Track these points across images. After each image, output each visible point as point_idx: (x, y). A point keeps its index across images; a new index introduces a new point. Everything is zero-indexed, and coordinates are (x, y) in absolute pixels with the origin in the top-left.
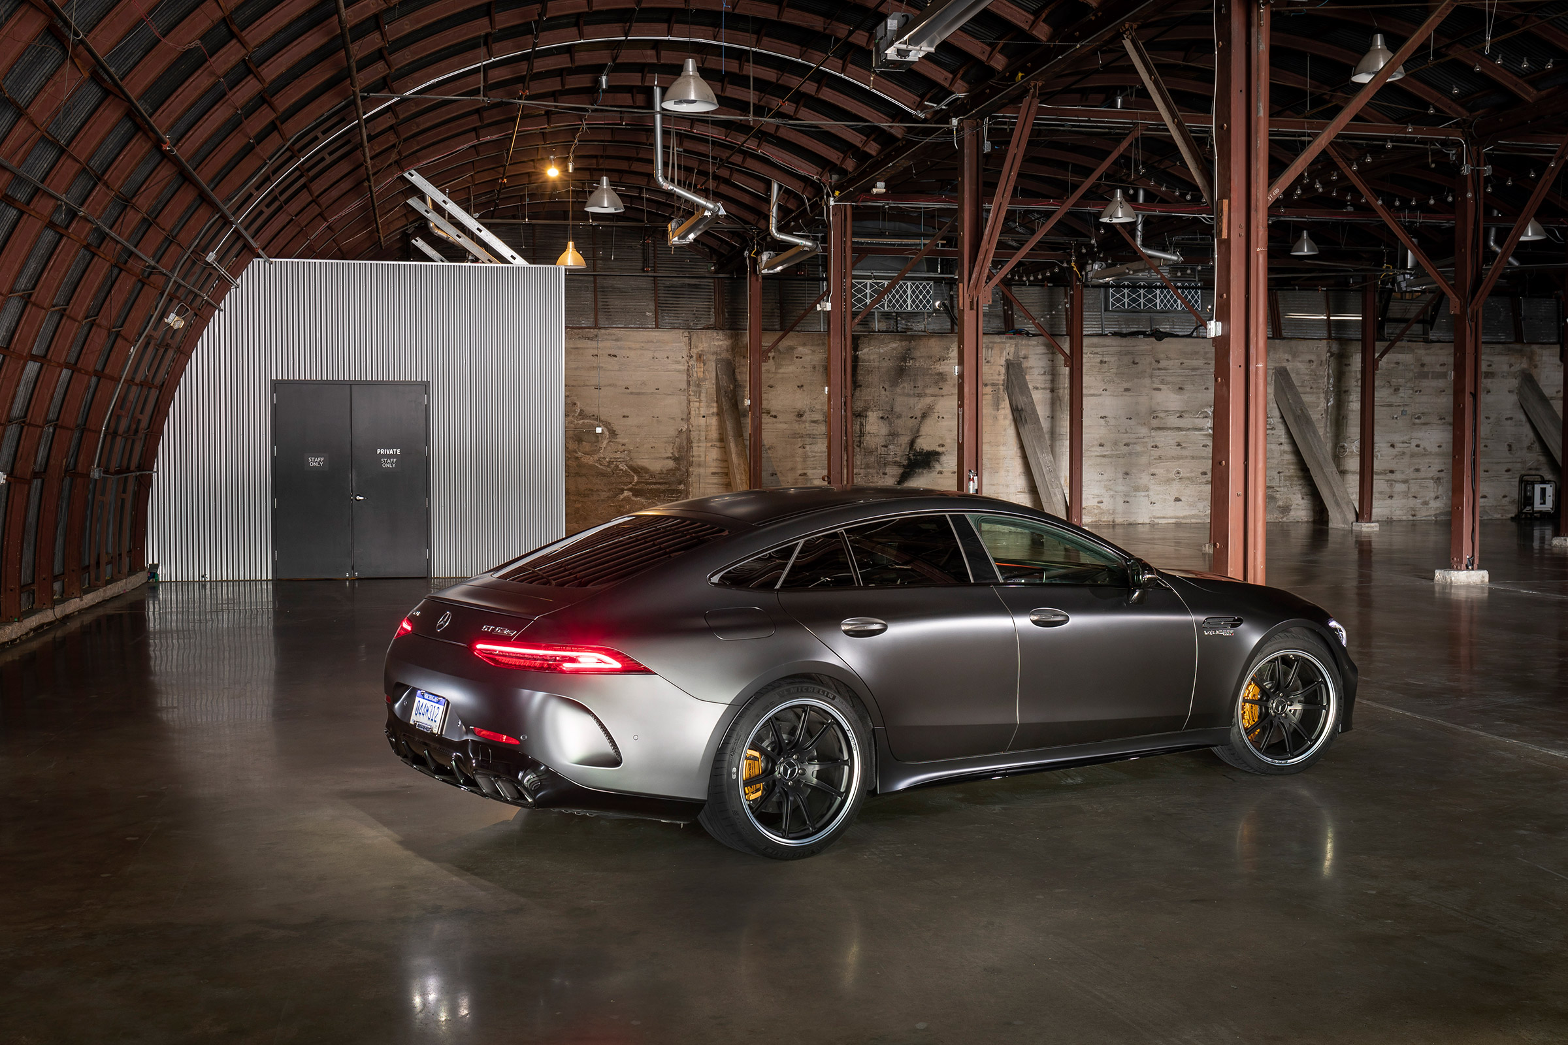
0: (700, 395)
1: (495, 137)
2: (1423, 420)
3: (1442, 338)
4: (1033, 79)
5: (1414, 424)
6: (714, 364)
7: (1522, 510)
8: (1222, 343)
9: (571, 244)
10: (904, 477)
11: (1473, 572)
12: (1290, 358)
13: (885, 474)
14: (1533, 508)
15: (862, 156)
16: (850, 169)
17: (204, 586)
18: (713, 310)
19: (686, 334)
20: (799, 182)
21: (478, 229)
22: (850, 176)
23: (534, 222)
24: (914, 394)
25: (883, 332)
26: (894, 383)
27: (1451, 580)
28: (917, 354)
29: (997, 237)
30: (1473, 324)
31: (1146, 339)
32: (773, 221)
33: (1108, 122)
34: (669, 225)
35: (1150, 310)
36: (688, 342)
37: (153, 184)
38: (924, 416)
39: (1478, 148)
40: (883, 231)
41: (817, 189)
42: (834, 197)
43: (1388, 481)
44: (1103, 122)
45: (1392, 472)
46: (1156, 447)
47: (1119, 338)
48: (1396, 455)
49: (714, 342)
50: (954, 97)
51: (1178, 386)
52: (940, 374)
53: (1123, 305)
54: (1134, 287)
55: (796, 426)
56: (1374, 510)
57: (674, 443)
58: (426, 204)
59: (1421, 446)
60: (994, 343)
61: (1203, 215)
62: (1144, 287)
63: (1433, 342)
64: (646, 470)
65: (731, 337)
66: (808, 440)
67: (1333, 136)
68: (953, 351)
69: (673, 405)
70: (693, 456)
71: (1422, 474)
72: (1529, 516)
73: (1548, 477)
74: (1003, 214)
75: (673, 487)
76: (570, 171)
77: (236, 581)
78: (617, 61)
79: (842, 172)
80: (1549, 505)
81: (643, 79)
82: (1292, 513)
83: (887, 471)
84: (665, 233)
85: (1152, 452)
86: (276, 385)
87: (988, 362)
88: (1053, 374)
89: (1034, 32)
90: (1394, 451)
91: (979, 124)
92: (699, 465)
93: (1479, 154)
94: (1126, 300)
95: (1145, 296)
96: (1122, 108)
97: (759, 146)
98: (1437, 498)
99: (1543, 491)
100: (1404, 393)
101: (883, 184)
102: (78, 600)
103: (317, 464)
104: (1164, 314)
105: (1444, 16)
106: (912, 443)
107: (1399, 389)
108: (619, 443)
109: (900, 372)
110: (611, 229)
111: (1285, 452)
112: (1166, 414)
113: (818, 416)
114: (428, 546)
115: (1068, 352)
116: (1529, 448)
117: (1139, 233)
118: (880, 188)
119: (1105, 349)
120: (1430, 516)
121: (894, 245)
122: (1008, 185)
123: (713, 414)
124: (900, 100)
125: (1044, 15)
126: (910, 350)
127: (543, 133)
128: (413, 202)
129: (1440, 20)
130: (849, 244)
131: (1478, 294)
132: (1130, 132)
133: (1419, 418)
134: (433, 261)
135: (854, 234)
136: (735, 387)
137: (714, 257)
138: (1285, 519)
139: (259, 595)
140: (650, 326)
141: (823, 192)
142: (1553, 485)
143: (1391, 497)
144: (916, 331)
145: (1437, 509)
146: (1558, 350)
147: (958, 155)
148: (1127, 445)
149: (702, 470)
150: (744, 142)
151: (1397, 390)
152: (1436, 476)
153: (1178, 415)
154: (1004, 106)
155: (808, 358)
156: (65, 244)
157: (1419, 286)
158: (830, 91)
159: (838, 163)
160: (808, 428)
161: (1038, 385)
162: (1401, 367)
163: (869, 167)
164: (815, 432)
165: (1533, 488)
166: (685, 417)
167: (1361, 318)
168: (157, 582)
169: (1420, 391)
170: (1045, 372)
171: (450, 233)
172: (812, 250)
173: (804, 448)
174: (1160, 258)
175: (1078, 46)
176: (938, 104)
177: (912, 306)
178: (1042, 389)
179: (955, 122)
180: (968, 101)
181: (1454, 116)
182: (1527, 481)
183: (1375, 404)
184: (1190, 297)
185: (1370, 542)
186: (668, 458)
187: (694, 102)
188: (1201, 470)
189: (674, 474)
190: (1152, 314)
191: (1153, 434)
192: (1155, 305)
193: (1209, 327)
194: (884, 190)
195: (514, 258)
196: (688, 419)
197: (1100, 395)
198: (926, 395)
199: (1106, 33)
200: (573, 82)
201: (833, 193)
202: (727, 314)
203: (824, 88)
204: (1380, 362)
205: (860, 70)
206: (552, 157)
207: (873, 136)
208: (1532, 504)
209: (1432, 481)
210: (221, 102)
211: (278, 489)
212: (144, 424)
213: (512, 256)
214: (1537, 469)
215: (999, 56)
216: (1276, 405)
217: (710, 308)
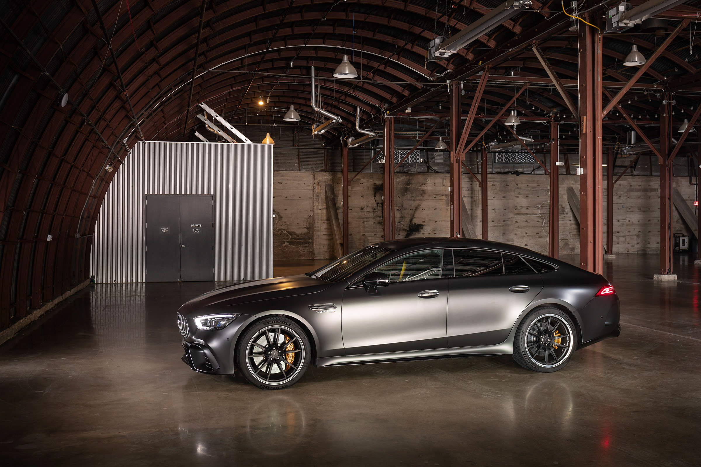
0: (318, 200)
1: (239, 88)
2: (631, 210)
3: (639, 174)
4: (487, 64)
5: (628, 211)
6: (324, 187)
7: (674, 249)
8: (584, 178)
9: (268, 134)
10: (407, 236)
11: (670, 275)
12: (574, 183)
13: (399, 234)
14: (679, 248)
15: (400, 96)
16: (395, 102)
17: (115, 285)
18: (324, 163)
19: (312, 173)
20: (369, 107)
21: (231, 128)
22: (394, 105)
23: (249, 124)
24: (412, 199)
25: (398, 172)
26: (403, 195)
27: (661, 279)
28: (413, 182)
29: (469, 131)
30: (669, 168)
31: (512, 175)
32: (358, 124)
33: (513, 82)
34: (313, 126)
35: (513, 163)
36: (313, 177)
37: (111, 109)
38: (416, 209)
39: (670, 93)
40: (402, 128)
41: (378, 111)
42: (387, 114)
43: (617, 236)
44: (512, 82)
45: (618, 232)
46: (517, 222)
47: (500, 175)
48: (620, 225)
49: (325, 177)
50: (448, 71)
51: (526, 195)
52: (423, 191)
53: (502, 160)
54: (507, 153)
55: (360, 214)
56: (613, 249)
57: (307, 221)
58: (204, 117)
59: (631, 221)
60: (446, 177)
61: (545, 122)
62: (511, 152)
63: (635, 176)
64: (295, 233)
65: (332, 175)
66: (366, 220)
67: (628, 89)
68: (428, 180)
69: (306, 205)
70: (315, 227)
71: (631, 233)
72: (677, 251)
73: (685, 234)
74: (472, 121)
75: (307, 241)
76: (268, 102)
77: (129, 283)
78: (299, 56)
79: (390, 103)
80: (686, 247)
81: (307, 63)
82: (576, 251)
83: (400, 233)
84: (311, 130)
85: (515, 224)
86: (147, 197)
87: (444, 185)
88: (472, 190)
89: (489, 44)
90: (619, 223)
91: (459, 83)
92: (318, 231)
93: (670, 95)
94: (503, 158)
95: (511, 156)
96: (513, 76)
97: (353, 92)
98: (638, 243)
99: (684, 240)
100: (623, 198)
101: (410, 108)
102: (69, 291)
103: (165, 231)
104: (520, 164)
105: (673, 39)
106: (411, 221)
107: (621, 196)
108: (283, 221)
109: (406, 190)
110: (279, 128)
111: (572, 224)
112: (521, 208)
113: (370, 209)
114: (214, 267)
115: (480, 180)
116: (677, 222)
117: (515, 129)
118: (409, 110)
119: (494, 179)
120: (635, 251)
121: (403, 134)
122: (475, 109)
123: (324, 208)
124: (423, 72)
125: (493, 37)
126: (410, 180)
127: (258, 86)
128: (200, 116)
129: (671, 40)
130: (393, 134)
131: (671, 156)
132: (523, 86)
133: (630, 209)
134: (203, 142)
135: (395, 130)
136: (334, 196)
137: (324, 140)
138: (572, 253)
139: (139, 289)
140: (296, 170)
141: (381, 111)
142: (688, 237)
143: (618, 243)
144: (412, 172)
145: (638, 248)
146: (689, 179)
147: (450, 97)
148: (504, 221)
149: (319, 233)
150: (348, 90)
151: (620, 197)
152: (637, 234)
153: (526, 208)
154: (472, 75)
155: (366, 184)
156: (79, 135)
157: (632, 152)
158: (390, 68)
159: (389, 99)
160: (366, 214)
161: (466, 195)
162: (622, 187)
163: (403, 101)
164: (369, 216)
165: (679, 239)
166: (312, 210)
167: (606, 166)
168: (94, 283)
169: (630, 197)
170: (468, 190)
171: (216, 130)
172: (374, 136)
173: (364, 223)
174: (524, 140)
175: (510, 50)
176: (440, 74)
177: (411, 161)
178: (467, 197)
179: (448, 82)
180: (454, 73)
181: (659, 79)
182: (677, 236)
183: (613, 203)
184: (530, 157)
185: (612, 263)
186: (304, 228)
187: (347, 74)
188: (536, 232)
189: (307, 235)
190: (514, 164)
191: (515, 216)
192: (516, 160)
193: (577, 170)
194: (411, 111)
195: (247, 141)
196: (313, 211)
197: (492, 199)
198: (417, 200)
199: (524, 45)
200: (278, 64)
201: (386, 112)
202: (330, 165)
203: (388, 67)
204: (615, 185)
205: (405, 59)
206: (261, 96)
207: (407, 88)
208: (679, 246)
209: (635, 236)
210: (142, 73)
211: (148, 243)
212: (92, 214)
213: (246, 140)
214: (680, 231)
215: (471, 54)
216: (568, 204)
217: (322, 162)
